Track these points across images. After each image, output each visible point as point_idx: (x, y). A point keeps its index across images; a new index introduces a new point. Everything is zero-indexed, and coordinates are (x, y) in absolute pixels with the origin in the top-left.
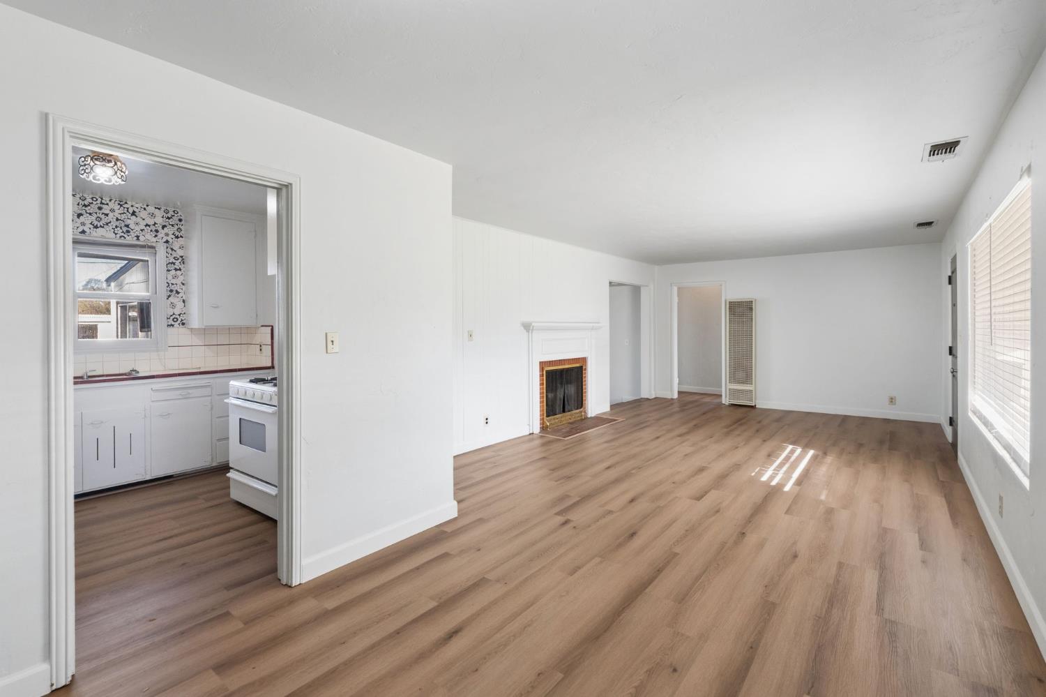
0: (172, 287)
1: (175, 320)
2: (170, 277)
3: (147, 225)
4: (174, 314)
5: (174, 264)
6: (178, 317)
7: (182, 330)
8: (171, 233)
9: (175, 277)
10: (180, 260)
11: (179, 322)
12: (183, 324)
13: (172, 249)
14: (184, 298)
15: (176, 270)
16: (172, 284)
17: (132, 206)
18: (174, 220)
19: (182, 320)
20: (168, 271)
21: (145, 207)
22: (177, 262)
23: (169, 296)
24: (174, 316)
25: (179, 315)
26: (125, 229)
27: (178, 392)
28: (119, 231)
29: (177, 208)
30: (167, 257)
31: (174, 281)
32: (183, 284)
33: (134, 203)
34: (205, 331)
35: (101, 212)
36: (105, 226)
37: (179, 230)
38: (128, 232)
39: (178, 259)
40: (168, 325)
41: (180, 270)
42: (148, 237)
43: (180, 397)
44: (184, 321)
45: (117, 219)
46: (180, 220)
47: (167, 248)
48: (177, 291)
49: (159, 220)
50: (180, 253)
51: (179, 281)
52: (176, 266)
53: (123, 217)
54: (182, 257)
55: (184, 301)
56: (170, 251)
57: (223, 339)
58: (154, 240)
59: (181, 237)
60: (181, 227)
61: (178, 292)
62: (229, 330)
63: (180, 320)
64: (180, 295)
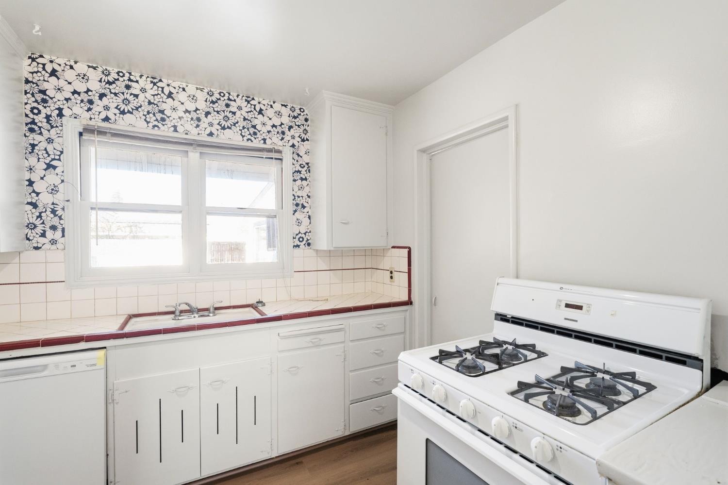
0: (298, 201)
1: (301, 239)
2: (296, 189)
3: (274, 126)
4: (300, 233)
5: (299, 172)
6: (303, 236)
7: (308, 251)
8: (297, 135)
9: (301, 188)
10: (305, 168)
11: (304, 242)
12: (309, 244)
13: (298, 155)
14: (310, 214)
15: (302, 179)
16: (299, 197)
17: (259, 103)
18: (300, 121)
19: (308, 240)
20: (295, 180)
21: (272, 103)
22: (303, 170)
23: (295, 211)
24: (300, 235)
25: (305, 234)
26: (252, 130)
27: (308, 338)
28: (246, 132)
29: (303, 106)
30: (293, 164)
31: (299, 193)
32: (309, 197)
33: (261, 100)
34: (330, 254)
35: (229, 109)
36: (233, 127)
37: (305, 131)
38: (255, 134)
39: (304, 166)
40: (294, 246)
41: (306, 179)
42: (274, 141)
43: (311, 345)
44: (309, 241)
45: (245, 119)
46: (306, 120)
47: (293, 153)
48: (302, 204)
49: (286, 120)
50: (306, 159)
51: (304, 193)
52: (302, 175)
53: (250, 115)
54: (307, 164)
55: (309, 217)
56: (296, 157)
57: (348, 263)
58: (281, 143)
59: (307, 140)
60: (308, 129)
61: (304, 207)
62: (354, 252)
63: (305, 239)
64: (306, 210)
